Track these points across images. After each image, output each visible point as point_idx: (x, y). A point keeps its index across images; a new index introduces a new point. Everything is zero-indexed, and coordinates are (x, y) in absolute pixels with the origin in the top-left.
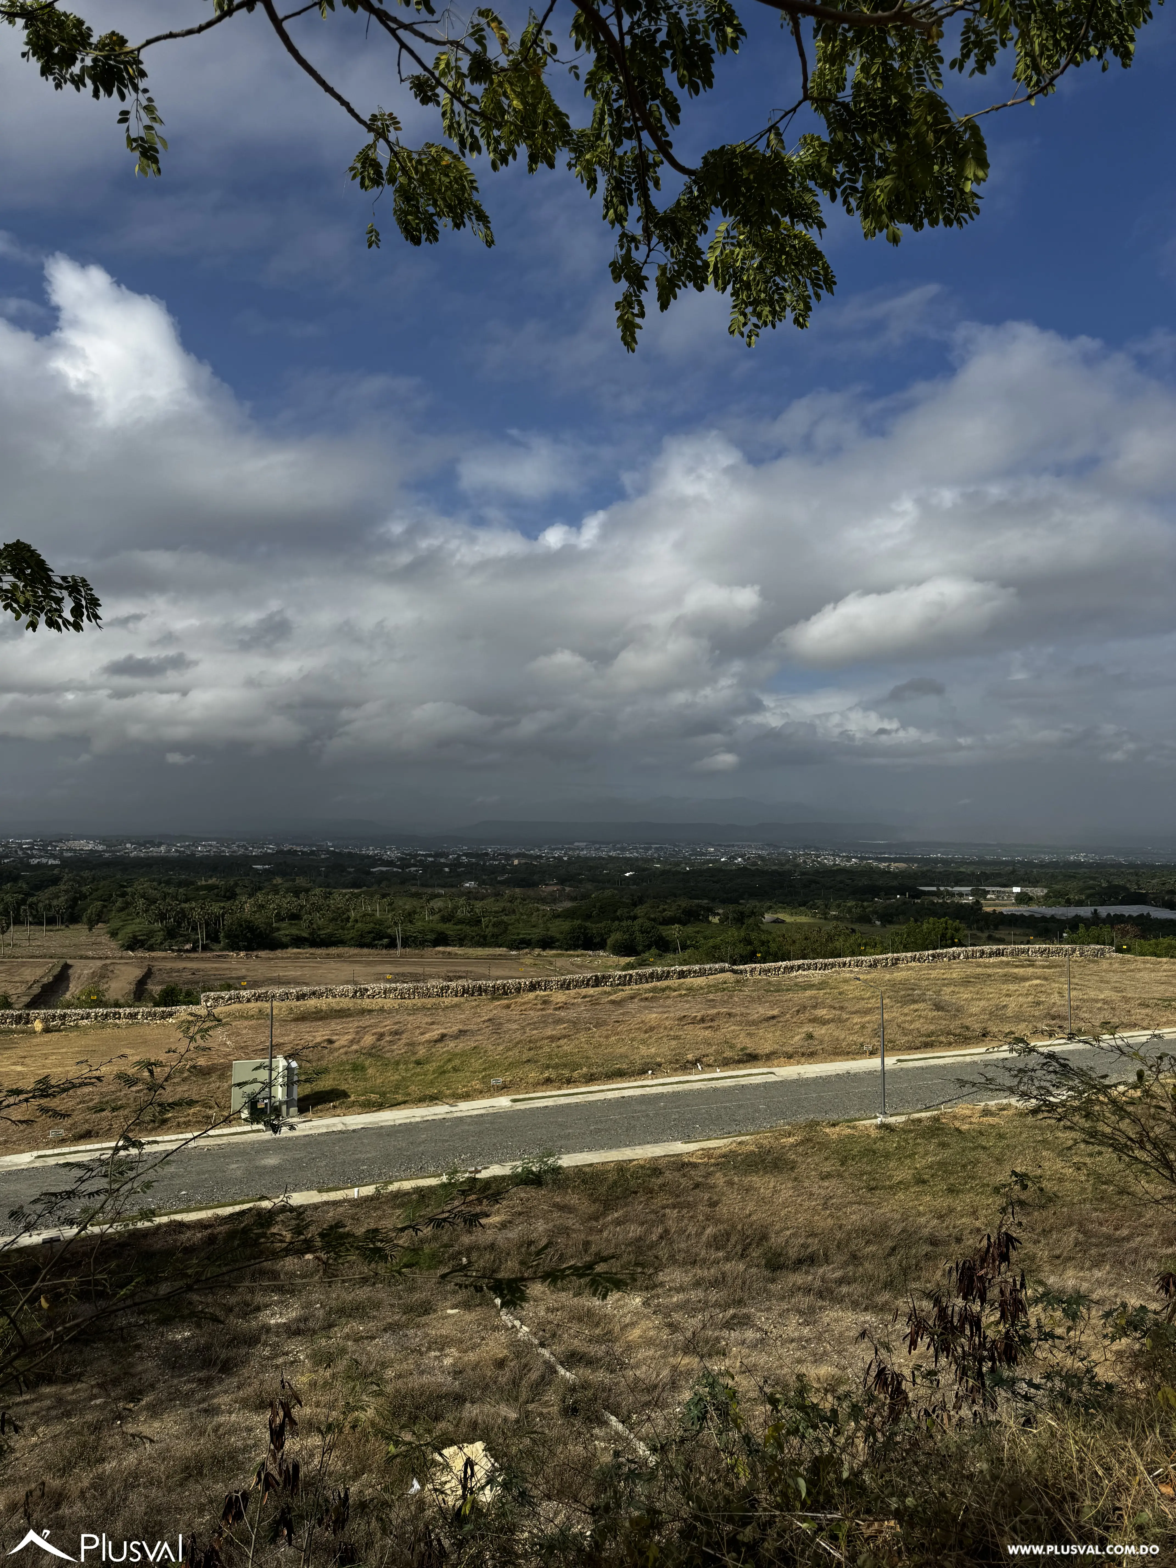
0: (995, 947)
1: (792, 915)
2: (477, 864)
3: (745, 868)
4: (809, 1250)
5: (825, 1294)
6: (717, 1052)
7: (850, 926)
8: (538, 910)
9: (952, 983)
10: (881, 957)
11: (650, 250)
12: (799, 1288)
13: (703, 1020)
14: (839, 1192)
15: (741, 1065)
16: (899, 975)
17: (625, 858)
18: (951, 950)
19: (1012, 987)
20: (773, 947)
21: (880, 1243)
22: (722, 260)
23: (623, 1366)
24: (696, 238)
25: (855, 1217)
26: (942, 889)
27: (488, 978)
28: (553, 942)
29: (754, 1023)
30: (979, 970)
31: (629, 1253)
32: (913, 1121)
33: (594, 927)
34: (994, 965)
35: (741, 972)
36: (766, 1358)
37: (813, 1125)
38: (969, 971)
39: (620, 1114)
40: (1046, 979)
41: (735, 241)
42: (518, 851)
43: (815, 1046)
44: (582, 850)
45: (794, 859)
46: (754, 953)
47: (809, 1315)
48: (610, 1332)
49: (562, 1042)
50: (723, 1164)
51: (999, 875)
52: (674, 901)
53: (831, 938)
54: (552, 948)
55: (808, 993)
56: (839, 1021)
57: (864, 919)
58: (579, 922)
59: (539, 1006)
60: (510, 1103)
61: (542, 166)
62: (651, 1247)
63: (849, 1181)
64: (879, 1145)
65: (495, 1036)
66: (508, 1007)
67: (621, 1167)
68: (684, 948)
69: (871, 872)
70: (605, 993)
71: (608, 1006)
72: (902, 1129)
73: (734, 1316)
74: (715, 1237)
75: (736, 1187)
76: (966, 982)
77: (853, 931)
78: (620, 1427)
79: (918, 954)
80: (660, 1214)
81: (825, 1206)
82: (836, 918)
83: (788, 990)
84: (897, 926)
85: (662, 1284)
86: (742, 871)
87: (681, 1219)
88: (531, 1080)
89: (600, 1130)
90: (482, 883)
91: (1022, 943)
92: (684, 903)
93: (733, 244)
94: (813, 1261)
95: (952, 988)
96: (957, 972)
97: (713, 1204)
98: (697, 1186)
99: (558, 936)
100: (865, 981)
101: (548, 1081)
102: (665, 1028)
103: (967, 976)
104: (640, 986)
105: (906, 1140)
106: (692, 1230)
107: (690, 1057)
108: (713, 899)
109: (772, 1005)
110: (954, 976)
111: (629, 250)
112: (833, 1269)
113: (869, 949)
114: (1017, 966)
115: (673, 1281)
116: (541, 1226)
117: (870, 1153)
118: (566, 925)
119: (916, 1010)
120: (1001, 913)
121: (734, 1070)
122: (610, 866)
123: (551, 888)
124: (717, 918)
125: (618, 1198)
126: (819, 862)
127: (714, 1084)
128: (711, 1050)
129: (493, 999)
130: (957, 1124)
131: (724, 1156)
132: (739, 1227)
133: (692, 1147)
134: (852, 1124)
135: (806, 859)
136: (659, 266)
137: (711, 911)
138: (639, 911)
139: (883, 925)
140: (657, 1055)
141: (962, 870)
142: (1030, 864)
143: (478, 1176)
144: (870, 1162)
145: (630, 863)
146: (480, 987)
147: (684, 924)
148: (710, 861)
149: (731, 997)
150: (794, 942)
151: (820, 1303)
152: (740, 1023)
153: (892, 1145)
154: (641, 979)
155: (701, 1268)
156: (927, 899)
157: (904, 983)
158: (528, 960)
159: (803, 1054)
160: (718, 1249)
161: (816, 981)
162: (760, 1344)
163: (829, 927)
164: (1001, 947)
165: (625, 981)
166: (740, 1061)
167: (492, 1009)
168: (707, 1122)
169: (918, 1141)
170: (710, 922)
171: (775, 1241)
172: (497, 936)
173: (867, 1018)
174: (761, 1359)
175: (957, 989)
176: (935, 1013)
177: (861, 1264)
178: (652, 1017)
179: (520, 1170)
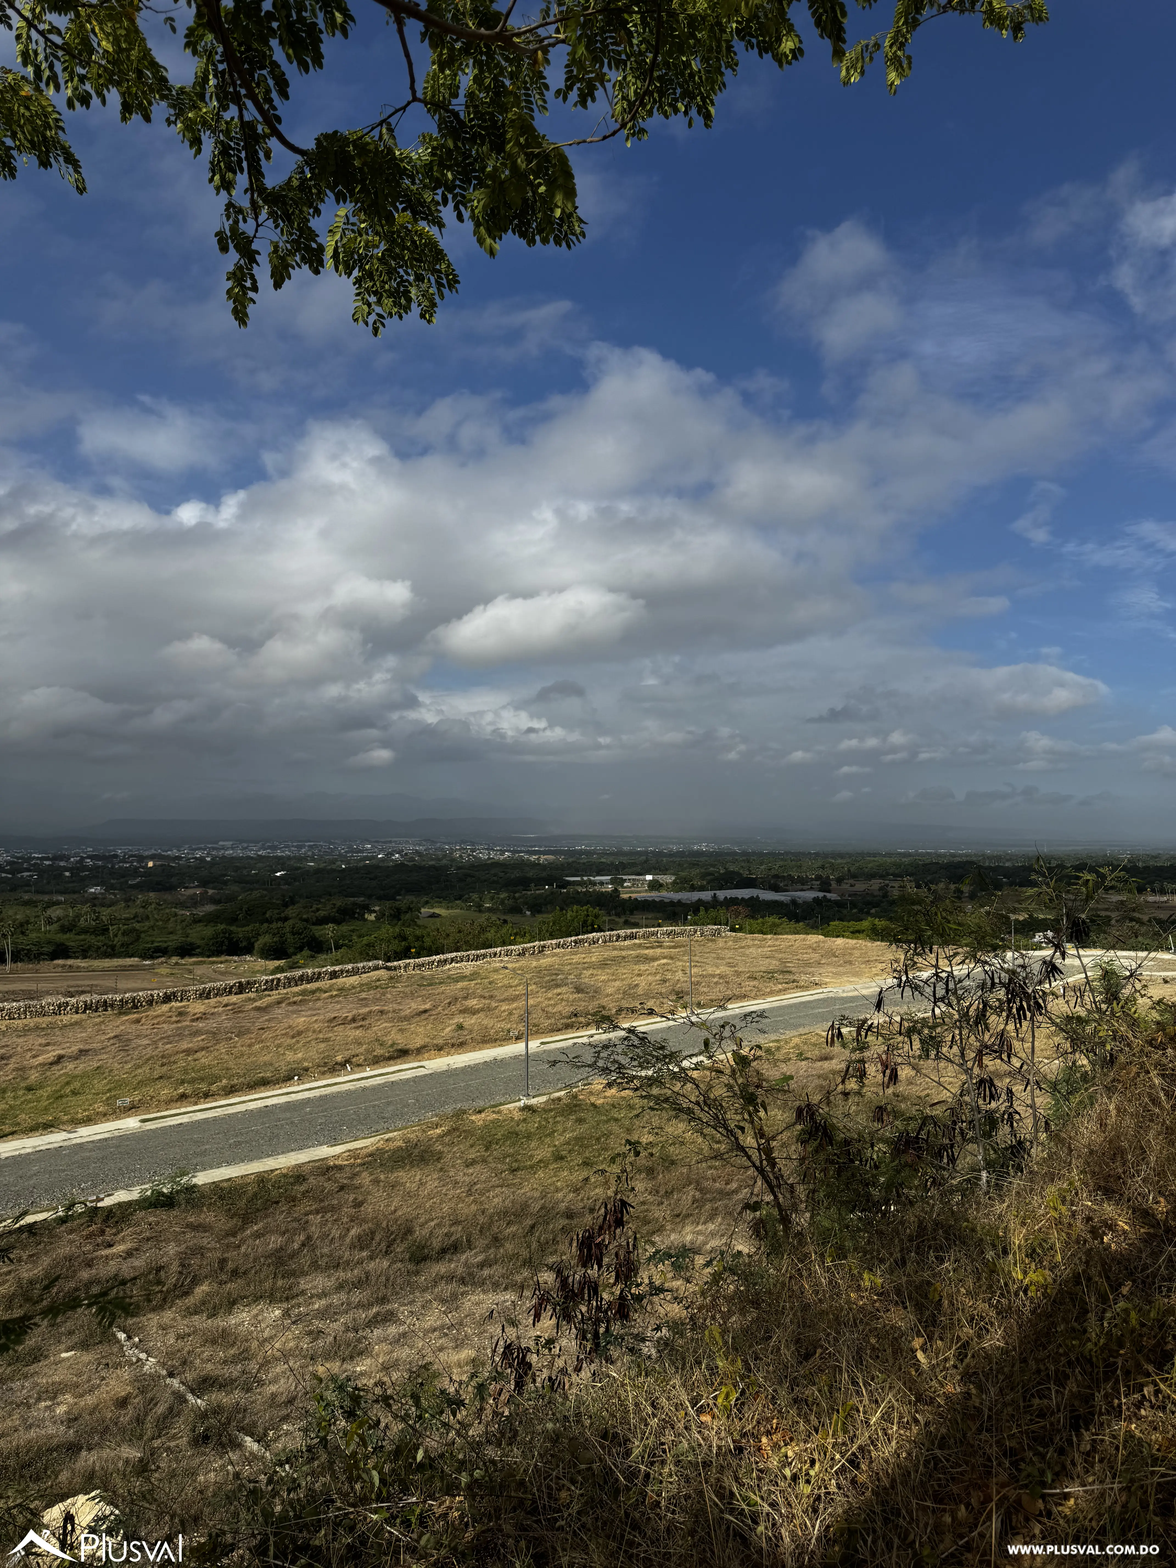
0: (629, 931)
1: (448, 908)
2: (104, 867)
3: (402, 864)
4: (453, 1238)
5: (467, 1279)
6: (368, 1051)
7: (503, 917)
8: (176, 915)
9: (591, 966)
10: (529, 945)
11: (258, 226)
12: (442, 1278)
13: (354, 1020)
14: (483, 1178)
15: (392, 1062)
16: (544, 962)
17: (277, 857)
18: (591, 936)
19: (643, 967)
20: (428, 941)
21: (521, 1223)
22: (343, 246)
23: (261, 1383)
24: (308, 221)
25: (497, 1200)
26: (585, 878)
27: (116, 991)
28: (194, 949)
29: (406, 1019)
30: (615, 953)
31: (269, 1266)
32: (553, 1100)
33: (240, 932)
34: (628, 948)
35: (395, 968)
36: (408, 1351)
37: (460, 1114)
38: (606, 954)
39: (263, 1123)
40: (671, 958)
41: (355, 228)
42: (153, 852)
43: (465, 1036)
44: (227, 849)
45: (451, 853)
46: (408, 949)
47: (451, 1302)
48: (246, 1350)
49: (199, 1055)
50: (369, 1163)
51: (634, 865)
52: (329, 900)
53: (483, 930)
54: (191, 955)
55: (460, 985)
56: (487, 1009)
57: (516, 910)
58: (223, 927)
59: (174, 1019)
60: (139, 1124)
61: (136, 118)
62: (292, 1256)
63: (493, 1165)
64: (522, 1127)
65: (123, 1054)
66: (138, 1021)
67: (262, 1179)
68: (338, 947)
69: (522, 865)
70: (250, 999)
71: (253, 1013)
72: (543, 1109)
73: (378, 1314)
74: (359, 1237)
75: (382, 1184)
76: (603, 964)
77: (505, 921)
78: (255, 1447)
79: (562, 940)
80: (302, 1222)
81: (469, 1193)
82: (489, 910)
83: (441, 983)
84: (545, 916)
85: (303, 1293)
86: (400, 867)
87: (323, 1224)
88: (164, 1097)
89: (240, 1143)
90: (109, 888)
91: (653, 926)
92: (339, 902)
93: (353, 231)
94: (456, 1249)
95: (590, 972)
96: (596, 955)
97: (358, 1204)
98: (342, 1188)
99: (199, 942)
100: (514, 970)
101: (183, 1097)
102: (314, 1031)
103: (606, 959)
104: (289, 990)
105: (546, 1120)
106: (335, 1233)
107: (339, 1058)
108: (370, 897)
109: (425, 1000)
110: (593, 959)
111: (236, 222)
112: (476, 1254)
113: (519, 939)
114: (647, 948)
115: (316, 1287)
116: (172, 1249)
117: (513, 1135)
118: (209, 931)
119: (559, 994)
120: (636, 899)
121: (384, 1067)
122: (260, 865)
123: (190, 892)
124: (374, 915)
125: (258, 1210)
126: (474, 857)
127: (363, 1084)
128: (362, 1050)
129: (120, 1014)
130: (593, 1099)
131: (371, 1155)
132: (384, 1224)
133: (338, 1149)
134: (496, 1109)
135: (461, 853)
136: (272, 242)
137: (367, 908)
138: (290, 911)
139: (533, 915)
140: (304, 1059)
141: (603, 860)
142: (660, 854)
143: (100, 1205)
144: (513, 1144)
145: (281, 863)
146: (105, 1001)
147: (338, 922)
148: (366, 858)
149: (384, 994)
150: (448, 935)
151: (463, 1289)
152: (392, 1020)
153: (533, 1126)
154: (290, 982)
155: (344, 1270)
156: (571, 889)
157: (549, 968)
158: (163, 970)
159: (453, 1045)
160: (362, 1249)
161: (467, 972)
162: (401, 1339)
163: (482, 919)
164: (634, 931)
165: (272, 986)
166: (390, 1058)
167: (121, 1024)
168: (355, 1123)
169: (558, 1119)
170: (366, 920)
171: (419, 1233)
172: (128, 945)
173: (514, 1005)
174: (404, 1353)
175: (595, 972)
176: (576, 996)
177: (502, 1245)
178: (300, 1021)
179: (149, 1193)
